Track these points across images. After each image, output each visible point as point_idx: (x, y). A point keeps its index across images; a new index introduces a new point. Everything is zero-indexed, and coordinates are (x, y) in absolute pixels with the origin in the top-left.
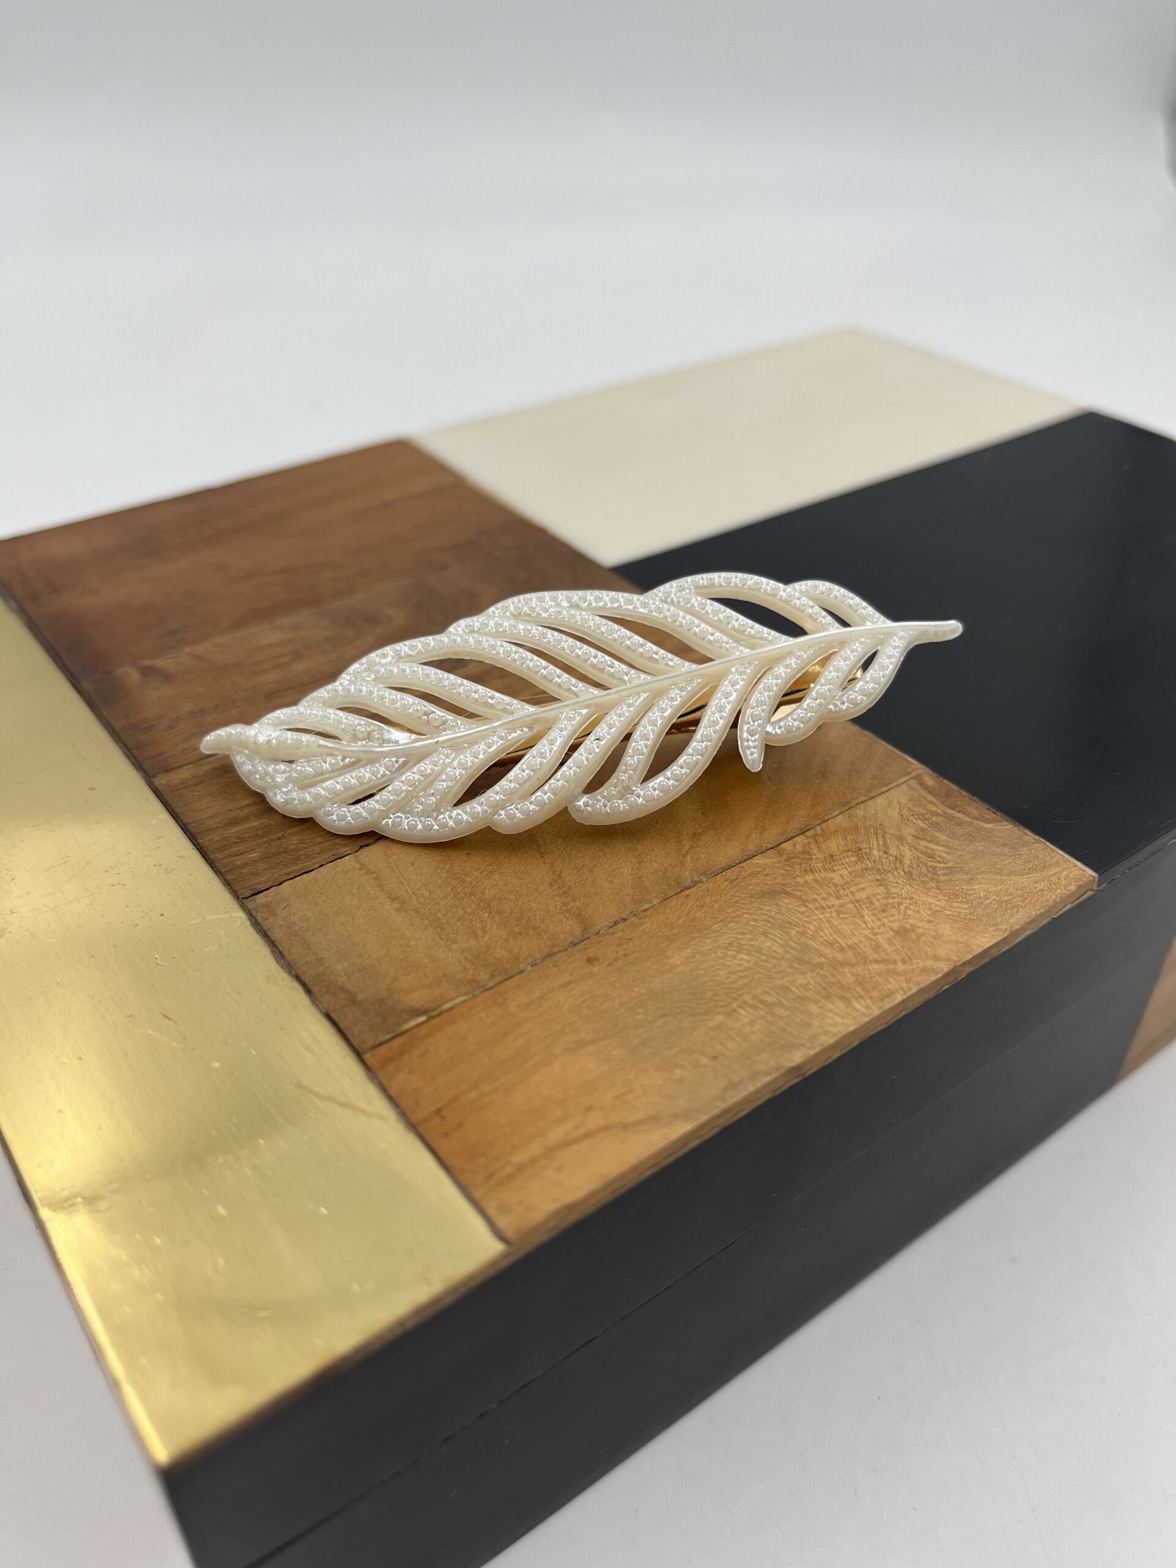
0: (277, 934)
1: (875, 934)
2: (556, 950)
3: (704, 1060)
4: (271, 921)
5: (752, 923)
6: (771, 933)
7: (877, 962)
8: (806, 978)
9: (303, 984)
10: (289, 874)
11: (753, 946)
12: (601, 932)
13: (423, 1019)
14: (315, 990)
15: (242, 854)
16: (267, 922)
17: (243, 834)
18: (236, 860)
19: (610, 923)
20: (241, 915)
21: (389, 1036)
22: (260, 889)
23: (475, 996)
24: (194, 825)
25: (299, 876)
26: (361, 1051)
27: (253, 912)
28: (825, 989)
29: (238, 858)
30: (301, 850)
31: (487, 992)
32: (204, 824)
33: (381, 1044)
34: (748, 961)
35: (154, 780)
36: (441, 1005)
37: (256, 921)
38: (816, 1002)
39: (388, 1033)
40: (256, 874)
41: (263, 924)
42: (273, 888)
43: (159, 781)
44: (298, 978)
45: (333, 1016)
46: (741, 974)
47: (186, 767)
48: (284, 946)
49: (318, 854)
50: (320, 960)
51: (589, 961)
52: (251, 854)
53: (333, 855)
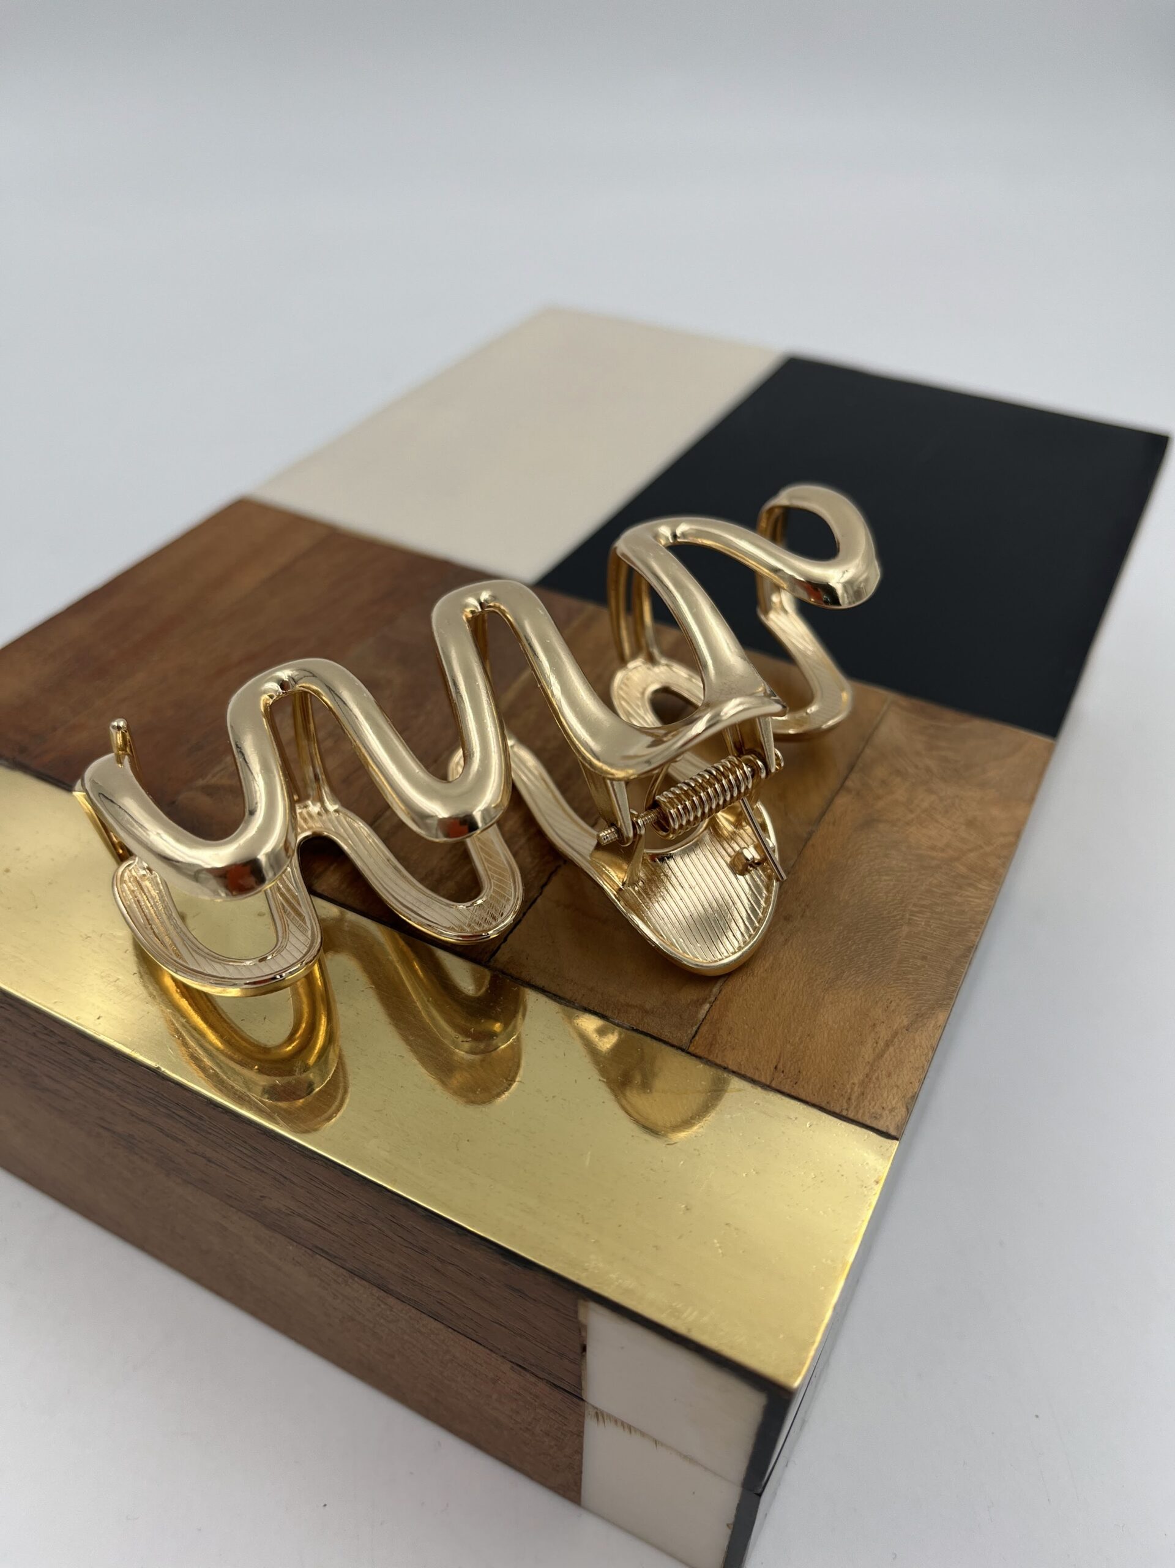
0: (541, 982)
1: (955, 831)
3: (919, 963)
4: (527, 974)
5: (872, 851)
6: (890, 854)
7: (970, 851)
8: (936, 879)
9: (595, 1013)
11: (885, 868)
13: (707, 1006)
14: (608, 1014)
16: (523, 975)
21: (695, 1028)
22: (493, 950)
25: (514, 927)
26: (683, 1047)
27: (504, 971)
28: (955, 882)
33: (694, 1037)
34: (891, 880)
36: (711, 992)
37: (512, 978)
38: (956, 894)
39: (692, 1026)
41: (522, 979)
42: (503, 945)
44: (587, 1011)
45: (641, 1028)
46: (894, 891)
48: (553, 989)
50: (592, 990)
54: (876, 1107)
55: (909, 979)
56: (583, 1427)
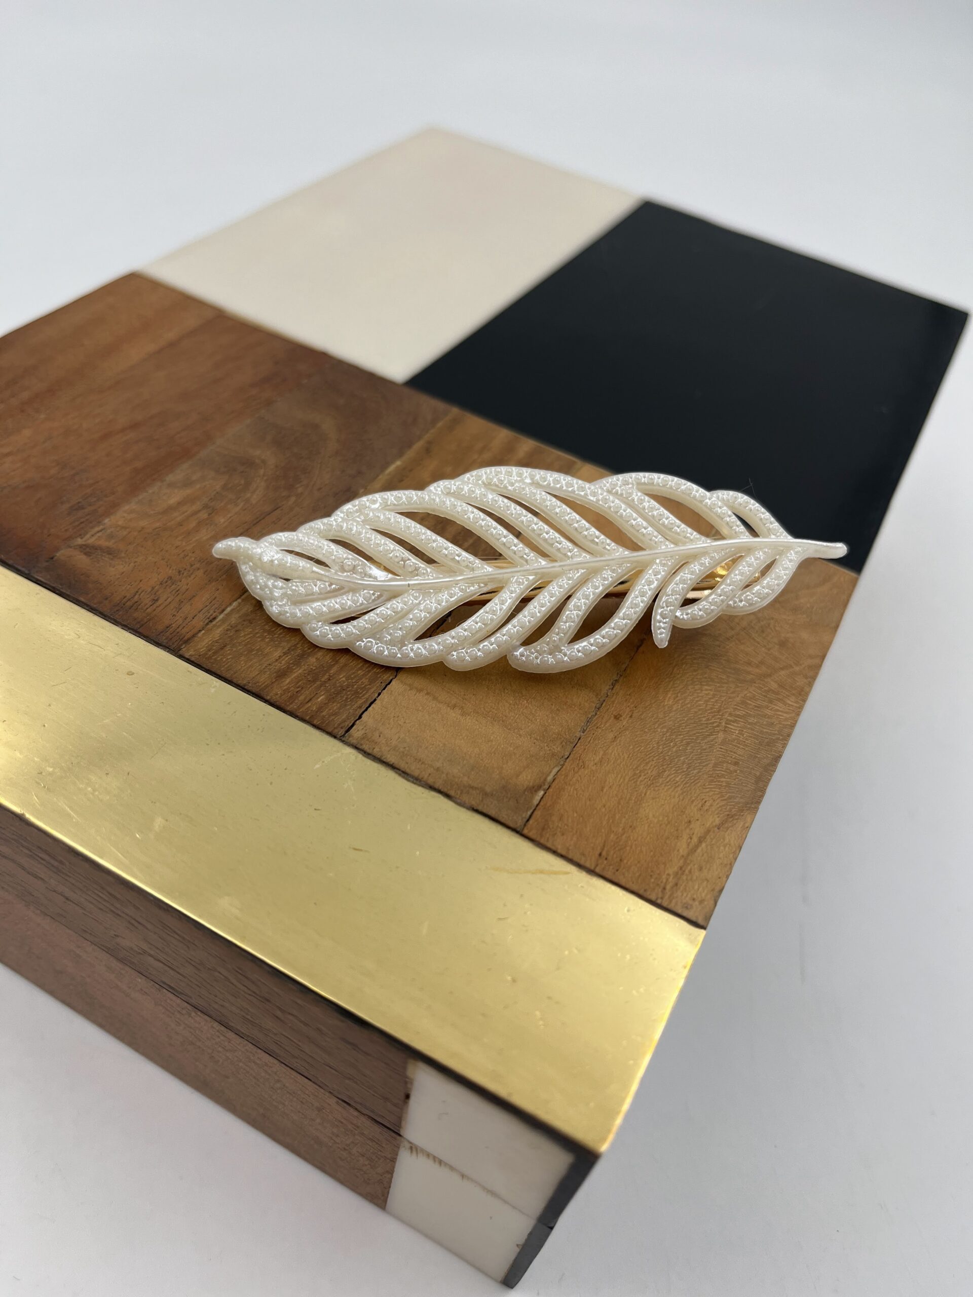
0: (391, 759)
1: (769, 649)
2: (590, 716)
3: (732, 768)
4: (378, 750)
5: (695, 661)
6: (711, 666)
7: (782, 669)
8: (750, 692)
9: (439, 791)
10: (360, 707)
11: (706, 678)
12: (609, 694)
13: (541, 793)
14: (452, 793)
15: (311, 700)
16: (375, 750)
17: (298, 683)
18: (310, 707)
19: (610, 685)
20: (348, 750)
21: (529, 813)
22: (348, 725)
23: (563, 765)
24: (250, 685)
25: (370, 706)
26: (518, 830)
27: (357, 746)
28: (766, 696)
29: (310, 704)
30: (353, 685)
31: (568, 760)
32: (258, 682)
33: (528, 820)
34: (711, 690)
35: (181, 652)
36: (545, 780)
37: (365, 752)
38: (767, 707)
39: (527, 811)
40: (336, 714)
41: (373, 754)
42: (358, 722)
43: (189, 653)
44: (432, 788)
45: (480, 808)
46: (713, 700)
47: (200, 635)
48: (402, 765)
49: (370, 685)
50: (438, 769)
51: (617, 718)
52: (318, 698)
53: (381, 683)
54: (687, 899)
55: (722, 782)
56: (397, 1155)
